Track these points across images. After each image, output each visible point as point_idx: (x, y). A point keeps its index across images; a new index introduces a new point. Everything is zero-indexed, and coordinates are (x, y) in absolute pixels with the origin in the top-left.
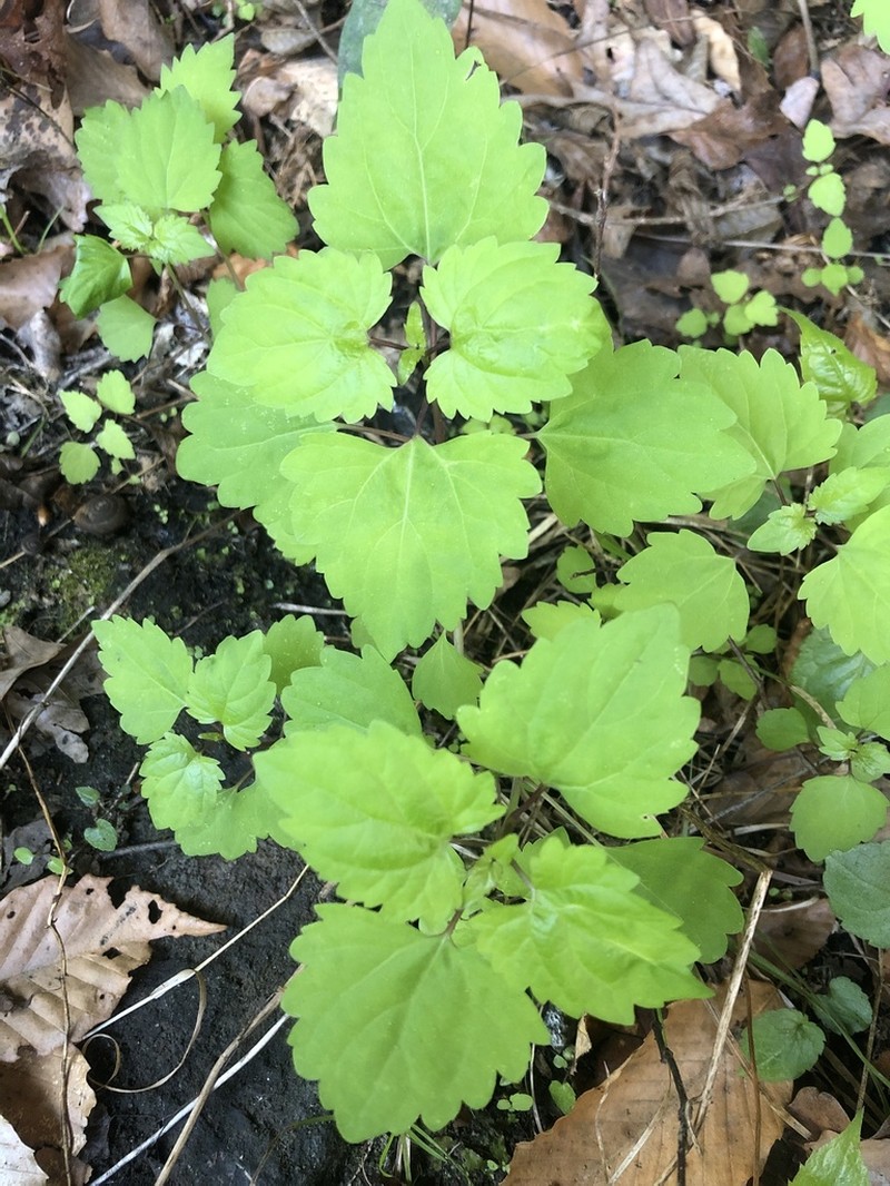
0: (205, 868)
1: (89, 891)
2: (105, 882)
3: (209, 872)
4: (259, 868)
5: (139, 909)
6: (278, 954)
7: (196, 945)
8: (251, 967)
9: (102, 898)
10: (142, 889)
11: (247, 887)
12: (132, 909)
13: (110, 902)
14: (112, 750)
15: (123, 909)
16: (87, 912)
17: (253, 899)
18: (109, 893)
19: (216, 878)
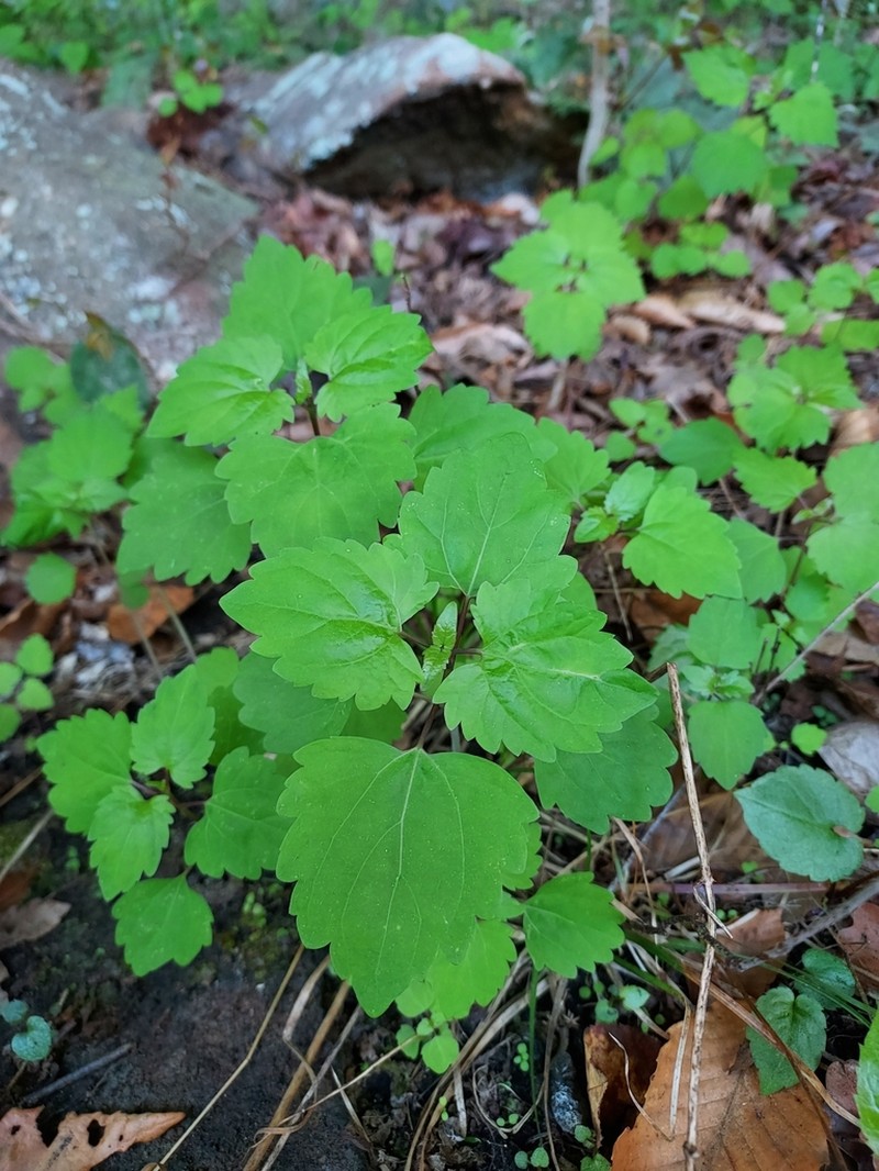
0: (150, 1074)
1: (15, 1129)
2: (33, 1115)
3: (155, 1076)
4: (214, 1046)
5: (77, 1136)
6: (247, 1124)
7: (149, 1154)
8: (218, 1149)
9: (30, 1132)
10: (78, 1113)
11: (201, 1070)
12: (68, 1140)
13: (41, 1139)
14: (35, 991)
15: (56, 1145)
16: (13, 1157)
17: (209, 1081)
18: (39, 1128)
19: (165, 1077)
